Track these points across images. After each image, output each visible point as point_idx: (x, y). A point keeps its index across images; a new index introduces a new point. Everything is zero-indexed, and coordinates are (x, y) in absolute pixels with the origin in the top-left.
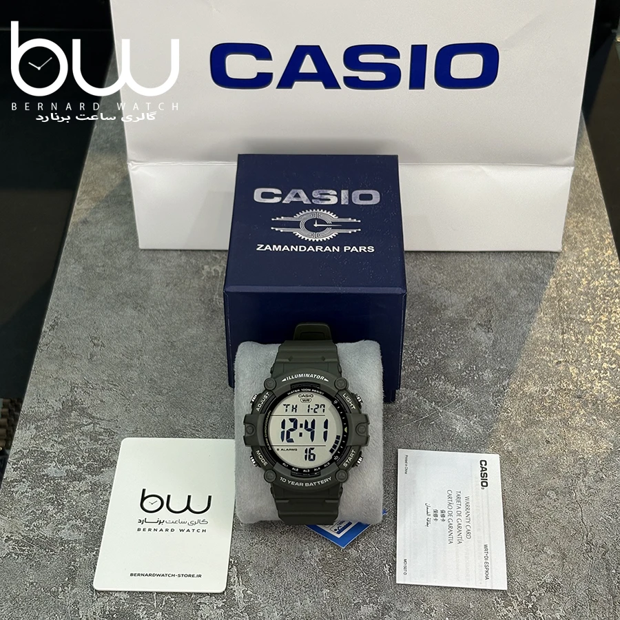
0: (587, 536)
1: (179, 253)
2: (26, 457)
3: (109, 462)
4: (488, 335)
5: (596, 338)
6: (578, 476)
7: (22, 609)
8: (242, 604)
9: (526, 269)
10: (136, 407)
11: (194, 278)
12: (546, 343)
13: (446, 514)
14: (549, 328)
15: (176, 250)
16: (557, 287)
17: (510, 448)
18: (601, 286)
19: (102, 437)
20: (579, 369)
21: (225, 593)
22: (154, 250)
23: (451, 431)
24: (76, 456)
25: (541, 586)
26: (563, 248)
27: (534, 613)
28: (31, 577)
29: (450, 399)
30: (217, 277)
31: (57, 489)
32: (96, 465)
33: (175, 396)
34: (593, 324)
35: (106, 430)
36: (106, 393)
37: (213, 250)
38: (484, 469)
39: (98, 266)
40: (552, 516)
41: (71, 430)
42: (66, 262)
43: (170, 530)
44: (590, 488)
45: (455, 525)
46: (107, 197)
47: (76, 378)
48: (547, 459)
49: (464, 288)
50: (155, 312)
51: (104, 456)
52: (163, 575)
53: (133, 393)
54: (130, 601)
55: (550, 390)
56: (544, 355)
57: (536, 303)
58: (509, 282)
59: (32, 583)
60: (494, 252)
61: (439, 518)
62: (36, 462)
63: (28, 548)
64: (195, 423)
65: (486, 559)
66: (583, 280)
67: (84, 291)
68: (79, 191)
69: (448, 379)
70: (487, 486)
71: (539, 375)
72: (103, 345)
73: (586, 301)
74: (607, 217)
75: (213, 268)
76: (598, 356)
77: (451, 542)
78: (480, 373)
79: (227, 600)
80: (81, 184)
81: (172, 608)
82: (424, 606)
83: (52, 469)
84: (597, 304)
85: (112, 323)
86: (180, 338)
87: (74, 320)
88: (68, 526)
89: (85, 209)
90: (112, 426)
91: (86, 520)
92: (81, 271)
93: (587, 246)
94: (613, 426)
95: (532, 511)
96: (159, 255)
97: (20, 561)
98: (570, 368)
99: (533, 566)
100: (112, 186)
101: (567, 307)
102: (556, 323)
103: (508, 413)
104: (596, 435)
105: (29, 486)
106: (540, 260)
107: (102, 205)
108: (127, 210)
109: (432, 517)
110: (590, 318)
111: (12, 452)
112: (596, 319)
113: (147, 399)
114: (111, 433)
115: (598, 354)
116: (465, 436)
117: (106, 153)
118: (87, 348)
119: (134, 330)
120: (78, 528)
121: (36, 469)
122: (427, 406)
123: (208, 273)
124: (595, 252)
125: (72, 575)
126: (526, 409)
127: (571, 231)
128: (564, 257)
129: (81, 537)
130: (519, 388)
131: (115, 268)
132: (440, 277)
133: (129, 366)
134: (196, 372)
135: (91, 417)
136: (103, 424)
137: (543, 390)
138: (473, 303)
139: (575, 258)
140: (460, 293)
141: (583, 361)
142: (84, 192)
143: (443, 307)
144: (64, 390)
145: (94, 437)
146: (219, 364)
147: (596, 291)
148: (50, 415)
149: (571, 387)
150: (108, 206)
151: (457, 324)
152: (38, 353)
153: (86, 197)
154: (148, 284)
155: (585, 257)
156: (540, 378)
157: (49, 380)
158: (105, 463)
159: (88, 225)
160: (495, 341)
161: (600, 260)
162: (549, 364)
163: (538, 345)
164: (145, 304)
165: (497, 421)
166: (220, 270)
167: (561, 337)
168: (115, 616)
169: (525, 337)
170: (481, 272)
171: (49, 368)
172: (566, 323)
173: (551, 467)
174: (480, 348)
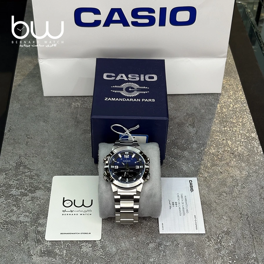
0: (240, 211)
1: (61, 98)
2: (2, 187)
4: (194, 129)
5: (238, 129)
6: (234, 186)
7: (6, 251)
8: (99, 245)
9: (207, 101)
10: (48, 164)
11: (68, 108)
12: (217, 132)
14: (218, 125)
15: (60, 97)
16: (220, 108)
17: (206, 176)
18: (239, 107)
19: (34, 177)
20: (232, 142)
22: (50, 97)
23: (181, 170)
24: (24, 186)
25: (223, 232)
26: (222, 92)
28: (9, 238)
29: (180, 156)
30: (78, 108)
31: (17, 200)
32: (33, 189)
33: (64, 159)
34: (236, 123)
35: (36, 174)
36: (34, 158)
37: (76, 96)
39: (26, 104)
41: (21, 175)
42: (13, 103)
44: (239, 191)
46: (28, 74)
47: (21, 152)
48: (221, 180)
49: (182, 110)
50: (53, 123)
51: (36, 185)
53: (46, 158)
54: (52, 246)
55: (220, 151)
56: (217, 137)
57: (212, 115)
58: (201, 106)
59: (9, 240)
60: (194, 94)
61: (175, 205)
62: (7, 189)
63: (6, 225)
64: (74, 170)
65: (196, 221)
66: (231, 105)
67: (21, 115)
68: (15, 72)
69: (179, 148)
70: (193, 191)
71: (216, 145)
72: (32, 138)
73: (232, 114)
74: (239, 78)
76: (239, 136)
77: (181, 215)
78: (192, 145)
79: (93, 244)
80: (16, 68)
81: (70, 248)
82: (175, 243)
83: (14, 192)
84: (237, 115)
85: (35, 128)
86: (64, 134)
87: (18, 128)
88: (23, 215)
89: (19, 80)
90: (38, 172)
91: (30, 213)
92: (19, 106)
93: (232, 91)
94: (247, 165)
95: (217, 201)
96: (53, 99)
97: (3, 231)
98: (228, 142)
99: (219, 224)
100: (30, 69)
101: (225, 116)
102: (221, 123)
103: (204, 161)
104: (241, 169)
105: (4, 199)
106: (213, 97)
107: (26, 78)
108: (37, 80)
109: (172, 205)
110: (235, 121)
112: (237, 121)
113: (52, 160)
114: (38, 176)
115: (240, 136)
116: (187, 171)
118: (25, 139)
119: (44, 131)
120: (27, 216)
121: (7, 192)
122: (171, 160)
123: (74, 106)
124: (235, 93)
125: (26, 236)
126: (211, 159)
127: (225, 84)
128: (223, 96)
129: (29, 220)
130: (208, 150)
131: (34, 105)
132: (172, 105)
133: (44, 147)
134: (72, 148)
135: (29, 169)
136: (34, 172)
137: (218, 151)
138: (187, 116)
139: (227, 96)
140: (181, 112)
141: (233, 139)
143: (174, 118)
144: (16, 158)
145: (31, 178)
146: (82, 145)
147: (237, 109)
148: (11, 168)
149: (229, 149)
150: (29, 78)
151: (180, 125)
152: (4, 142)
153: (19, 74)
154: (49, 111)
155: (231, 95)
156: (216, 146)
157: (10, 154)
158: (37, 188)
159: (21, 86)
160: (197, 131)
161: (237, 96)
162: (219, 140)
163: (214, 133)
164: (48, 120)
165: (200, 165)
166: (79, 104)
167: (223, 129)
168: (46, 253)
169: (209, 130)
170: (189, 103)
171: (9, 148)
172: (225, 123)
173: (223, 183)
174: (191, 135)
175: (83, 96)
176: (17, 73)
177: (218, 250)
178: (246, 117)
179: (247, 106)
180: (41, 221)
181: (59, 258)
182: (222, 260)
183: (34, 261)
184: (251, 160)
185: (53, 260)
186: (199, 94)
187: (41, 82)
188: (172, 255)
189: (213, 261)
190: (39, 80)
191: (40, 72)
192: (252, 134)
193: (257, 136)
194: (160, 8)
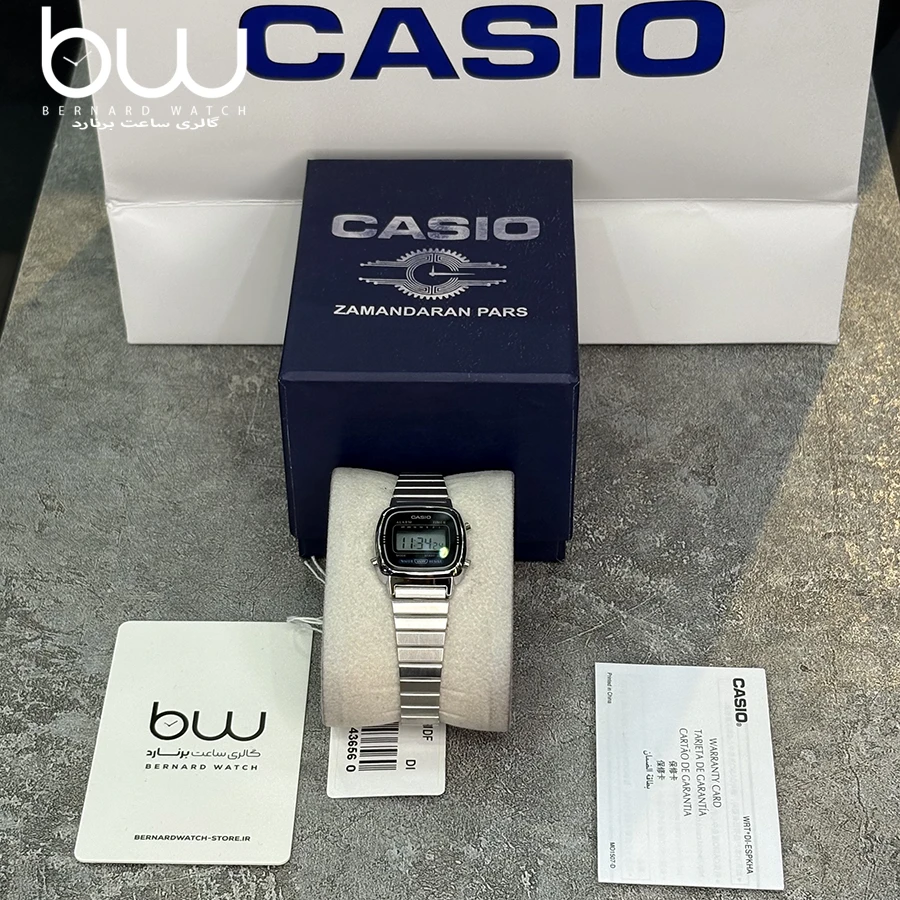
0: (866, 826)
3: (65, 703)
4: (709, 491)
5: (891, 495)
9: (775, 378)
10: (114, 611)
11: (214, 396)
12: (806, 503)
14: (812, 479)
16: (827, 409)
19: (56, 660)
20: (861, 546)
23: (641, 650)
24: (13, 691)
29: (641, 597)
32: (44, 706)
33: (178, 593)
35: (63, 650)
36: (64, 587)
39: (55, 378)
40: (808, 793)
44: (873, 745)
46: (72, 261)
47: (16, 562)
48: (802, 696)
49: (670, 412)
50: (149, 453)
51: (59, 692)
53: (109, 587)
55: (810, 582)
56: (802, 524)
57: (790, 437)
58: (747, 401)
67: (31, 419)
68: (26, 253)
69: (639, 564)
71: (792, 556)
72: (61, 509)
73: (875, 433)
75: (247, 380)
78: (693, 554)
80: (29, 241)
85: (77, 472)
86: (189, 496)
87: (14, 468)
89: (36, 284)
90: (72, 643)
92: (27, 387)
96: (158, 359)
98: (847, 545)
100: (80, 244)
101: (845, 442)
102: (824, 469)
103: (738, 620)
104: (887, 657)
107: (64, 276)
108: (104, 284)
110: (883, 461)
112: (892, 462)
113: (132, 598)
114: (70, 655)
117: (72, 190)
118: (35, 514)
119: (113, 484)
120: (12, 809)
122: (601, 609)
123: (238, 387)
126: (769, 613)
129: (17, 825)
130: (759, 578)
131: (84, 381)
132: (629, 393)
133: (103, 543)
134: (214, 553)
135: (37, 626)
136: (59, 639)
137: (799, 582)
138: (684, 437)
140: (663, 420)
142: (35, 254)
143: (633, 443)
145: (43, 661)
146: (253, 540)
147: (894, 414)
149: (847, 576)
150: (74, 278)
151: (656, 472)
153: (37, 262)
154: (138, 407)
155: (877, 359)
158: (61, 704)
159: (40, 309)
160: (720, 500)
162: (810, 538)
164: (131, 441)
165: (720, 633)
166: (258, 382)
167: (832, 493)
169: (772, 494)
170: (699, 384)
172: (841, 470)
173: (810, 710)
174: (693, 513)
176: (33, 257)
180: (62, 832)
187: (118, 293)
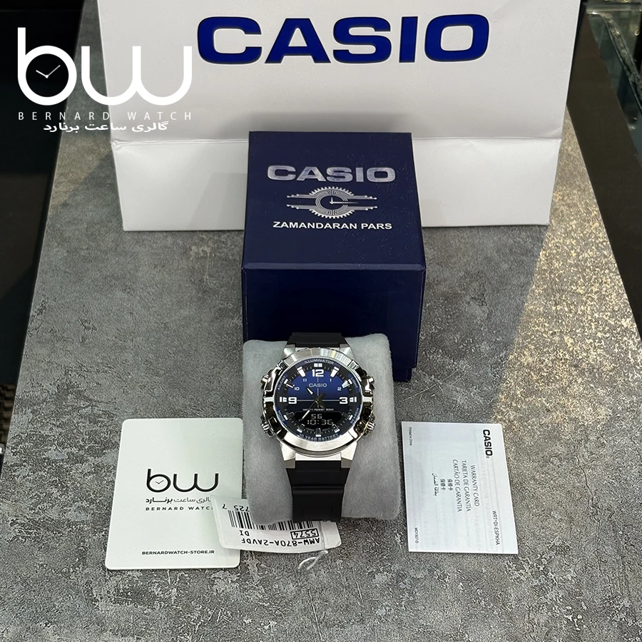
1: (165, 234)
2: (25, 441)
3: (110, 444)
4: (483, 309)
5: (589, 309)
6: (579, 442)
7: (34, 591)
8: (257, 578)
9: (515, 242)
10: (133, 389)
11: (182, 259)
12: (540, 314)
13: (453, 483)
14: (542, 300)
15: (163, 232)
16: (547, 260)
17: (512, 417)
18: (591, 258)
19: (102, 419)
20: (574, 339)
21: (239, 568)
22: (139, 232)
23: (452, 403)
24: (77, 438)
25: (552, 549)
26: (551, 222)
27: (546, 575)
28: (40, 559)
29: (449, 372)
30: (206, 258)
31: (59, 472)
32: (97, 447)
33: (172, 377)
34: (585, 295)
35: (105, 413)
36: (100, 375)
37: (200, 231)
38: (487, 439)
39: (82, 249)
40: (557, 482)
41: (69, 413)
42: (49, 246)
43: (179, 508)
44: (592, 453)
45: (463, 493)
46: (86, 179)
47: (70, 361)
48: (548, 427)
49: (455, 263)
50: (146, 294)
51: (105, 438)
52: (176, 552)
53: (130, 375)
54: (143, 579)
55: (547, 360)
56: (539, 326)
57: (527, 276)
58: (500, 256)
59: (42, 565)
60: (483, 227)
61: (447, 487)
62: (36, 446)
63: (35, 531)
64: (195, 403)
65: (496, 525)
66: (573, 252)
67: (70, 274)
68: (56, 174)
69: (446, 353)
70: (491, 454)
71: (535, 346)
72: (94, 328)
73: (576, 273)
74: (592, 190)
76: (591, 325)
77: (460, 510)
78: (477, 346)
79: (241, 574)
81: (187, 584)
82: (438, 572)
83: (52, 453)
84: (587, 275)
85: (102, 306)
86: (173, 319)
87: (63, 304)
88: (74, 508)
89: (64, 192)
90: (110, 408)
92: (65, 254)
93: (574, 219)
94: (611, 392)
95: (537, 477)
96: (145, 237)
97: (27, 543)
98: (566, 339)
99: (542, 531)
100: (89, 168)
101: (559, 279)
102: (548, 295)
103: (507, 383)
104: (595, 402)
105: (30, 470)
106: (529, 233)
107: (80, 188)
109: (440, 487)
110: (581, 289)
111: (10, 436)
112: (588, 290)
113: (144, 380)
114: (110, 416)
115: (593, 324)
118: (79, 331)
119: (125, 313)
120: (84, 509)
121: (36, 453)
122: (427, 380)
123: (196, 253)
124: (582, 224)
125: (82, 555)
126: (524, 379)
127: (557, 204)
128: (552, 230)
129: (88, 518)
130: (517, 359)
131: (101, 251)
133: (123, 349)
134: (192, 352)
135: (88, 399)
136: (102, 407)
137: (540, 361)
138: (466, 278)
139: (563, 231)
140: (451, 268)
141: (577, 331)
142: (62, 174)
143: (436, 282)
144: (61, 373)
145: (93, 420)
146: (215, 344)
147: (585, 262)
148: (46, 399)
149: (567, 357)
150: (88, 189)
151: (451, 298)
152: (28, 337)
153: (63, 180)
154: (135, 266)
155: (572, 230)
156: (536, 348)
157: (42, 365)
158: (107, 445)
159: (68, 207)
160: (490, 314)
161: (588, 232)
162: (544, 335)
163: (532, 317)
164: (134, 286)
165: (497, 391)
166: (208, 250)
167: (554, 308)
168: (129, 594)
169: (519, 309)
170: (472, 246)
171: (40, 352)
172: (558, 295)
173: (553, 435)
174: (475, 321)
175: (217, 231)
176: (60, 176)
177: (541, 590)
178: (609, 280)
179: (612, 255)
181: (161, 606)
182: (550, 614)
183: (101, 613)
184: (620, 380)
185: (145, 612)
186: (495, 226)
187: (117, 197)
188: (428, 601)
189: (527, 616)
190: (113, 192)
191: (114, 174)
192: (623, 319)
193: (636, 326)
194: (403, 18)
